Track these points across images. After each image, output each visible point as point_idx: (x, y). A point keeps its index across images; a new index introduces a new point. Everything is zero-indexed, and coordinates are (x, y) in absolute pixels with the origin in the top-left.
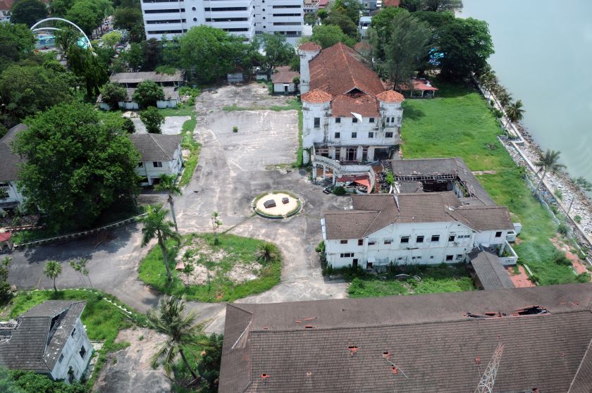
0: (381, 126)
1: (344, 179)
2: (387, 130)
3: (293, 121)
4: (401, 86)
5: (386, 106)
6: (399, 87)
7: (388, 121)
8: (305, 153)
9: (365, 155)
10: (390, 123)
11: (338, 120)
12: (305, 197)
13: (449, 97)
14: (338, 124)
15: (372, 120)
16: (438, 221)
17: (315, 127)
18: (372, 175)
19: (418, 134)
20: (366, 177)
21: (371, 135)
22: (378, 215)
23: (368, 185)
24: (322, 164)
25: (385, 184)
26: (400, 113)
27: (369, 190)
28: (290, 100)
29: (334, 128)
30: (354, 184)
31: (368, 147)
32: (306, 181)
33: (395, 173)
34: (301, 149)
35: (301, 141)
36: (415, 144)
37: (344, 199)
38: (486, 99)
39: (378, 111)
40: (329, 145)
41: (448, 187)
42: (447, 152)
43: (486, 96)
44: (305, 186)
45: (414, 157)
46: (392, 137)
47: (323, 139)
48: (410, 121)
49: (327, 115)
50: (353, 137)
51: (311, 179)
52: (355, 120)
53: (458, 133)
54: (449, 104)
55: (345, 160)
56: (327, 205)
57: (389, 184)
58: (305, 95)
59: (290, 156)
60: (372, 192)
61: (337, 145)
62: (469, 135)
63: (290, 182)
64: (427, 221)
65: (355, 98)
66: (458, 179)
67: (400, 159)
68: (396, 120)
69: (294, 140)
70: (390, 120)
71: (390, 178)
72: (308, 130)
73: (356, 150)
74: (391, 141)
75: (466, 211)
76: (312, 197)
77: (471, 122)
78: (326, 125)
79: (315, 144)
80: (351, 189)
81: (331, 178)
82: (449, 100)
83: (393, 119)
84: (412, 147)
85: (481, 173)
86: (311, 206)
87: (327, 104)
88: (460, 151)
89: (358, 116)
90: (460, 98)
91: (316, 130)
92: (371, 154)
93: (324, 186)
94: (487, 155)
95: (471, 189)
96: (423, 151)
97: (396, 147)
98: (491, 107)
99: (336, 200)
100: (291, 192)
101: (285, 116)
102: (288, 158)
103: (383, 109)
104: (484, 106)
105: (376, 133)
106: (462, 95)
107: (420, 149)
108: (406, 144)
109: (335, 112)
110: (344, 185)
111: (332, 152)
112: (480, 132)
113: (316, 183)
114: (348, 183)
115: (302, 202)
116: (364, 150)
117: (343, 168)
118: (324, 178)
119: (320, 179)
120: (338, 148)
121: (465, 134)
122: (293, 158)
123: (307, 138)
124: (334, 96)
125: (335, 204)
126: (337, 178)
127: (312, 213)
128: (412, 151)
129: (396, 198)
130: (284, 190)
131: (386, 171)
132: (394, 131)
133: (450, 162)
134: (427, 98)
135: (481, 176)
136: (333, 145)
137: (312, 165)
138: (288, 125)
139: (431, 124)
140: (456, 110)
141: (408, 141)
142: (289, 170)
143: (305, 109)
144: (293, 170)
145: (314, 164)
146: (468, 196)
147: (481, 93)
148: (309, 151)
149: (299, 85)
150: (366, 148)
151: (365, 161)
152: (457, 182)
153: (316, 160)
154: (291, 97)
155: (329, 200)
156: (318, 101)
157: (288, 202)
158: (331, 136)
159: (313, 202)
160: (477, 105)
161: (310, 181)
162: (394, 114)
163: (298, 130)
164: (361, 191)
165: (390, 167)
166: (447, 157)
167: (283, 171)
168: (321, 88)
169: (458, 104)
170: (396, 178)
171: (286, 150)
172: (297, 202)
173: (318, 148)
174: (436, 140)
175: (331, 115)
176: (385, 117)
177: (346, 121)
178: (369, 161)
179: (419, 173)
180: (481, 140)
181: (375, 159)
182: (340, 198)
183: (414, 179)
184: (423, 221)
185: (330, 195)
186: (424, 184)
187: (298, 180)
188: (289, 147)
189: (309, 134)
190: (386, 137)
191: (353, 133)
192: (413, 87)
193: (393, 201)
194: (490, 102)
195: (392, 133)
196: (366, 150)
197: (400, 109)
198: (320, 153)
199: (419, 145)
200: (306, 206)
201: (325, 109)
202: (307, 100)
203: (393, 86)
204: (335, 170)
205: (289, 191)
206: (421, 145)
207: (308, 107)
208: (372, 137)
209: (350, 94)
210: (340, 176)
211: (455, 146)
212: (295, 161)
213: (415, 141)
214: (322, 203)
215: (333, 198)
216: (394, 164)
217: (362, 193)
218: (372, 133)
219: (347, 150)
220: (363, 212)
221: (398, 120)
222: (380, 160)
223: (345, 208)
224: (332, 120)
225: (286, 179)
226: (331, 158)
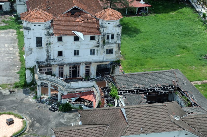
0: (101, 43)
1: (70, 95)
2: (107, 47)
3: (12, 41)
4: (116, 4)
5: (106, 24)
6: (115, 5)
7: (108, 38)
8: (28, 73)
9: (88, 72)
10: (110, 40)
11: (60, 39)
12: (31, 116)
13: (162, 13)
14: (60, 42)
15: (92, 38)
16: (166, 131)
17: (37, 46)
18: (97, 90)
19: (136, 50)
20: (91, 93)
21: (92, 52)
22: (107, 129)
23: (94, 100)
24: (47, 82)
25: (109, 99)
26: (119, 30)
27: (95, 105)
28: (7, 20)
29: (56, 46)
30: (80, 100)
31: (90, 63)
32: (31, 100)
33: (119, 87)
34: (24, 68)
35: (22, 61)
36: (135, 59)
37: (71, 115)
38: (198, 12)
39: (98, 29)
40: (52, 63)
41: (170, 98)
42: (165, 65)
43: (197, 10)
44: (30, 105)
45: (135, 71)
46: (112, 53)
47: (46, 57)
48: (127, 38)
49: (49, 34)
50: (75, 54)
51: (36, 98)
52: (77, 39)
53: (174, 47)
54: (162, 19)
55: (68, 78)
56: (54, 122)
57: (114, 98)
58: (23, 14)
59: (11, 76)
60: (99, 106)
61: (60, 63)
62: (184, 48)
63: (13, 102)
64: (155, 132)
65: (75, 17)
66: (179, 89)
67: (122, 74)
68: (115, 37)
69: (15, 60)
70: (110, 37)
71: (114, 92)
72: (31, 49)
73: (79, 67)
74: (112, 57)
75: (191, 120)
76: (38, 115)
77: (185, 35)
78: (49, 44)
79: (38, 63)
80: (77, 105)
81: (57, 96)
82: (162, 16)
83: (113, 36)
84: (131, 61)
85: (199, 83)
86: (38, 125)
87: (48, 24)
88: (177, 63)
89: (80, 35)
90: (173, 13)
91: (38, 49)
92: (93, 70)
93: (49, 104)
94: (203, 66)
95: (193, 98)
96: (142, 65)
97: (117, 63)
98: (203, 19)
99: (63, 117)
100: (16, 112)
101: (3, 35)
102: (10, 78)
103: (103, 27)
104: (196, 19)
105: (97, 50)
106: (174, 10)
107: (139, 63)
108: (125, 59)
109: (56, 31)
110: (70, 102)
111: (56, 70)
112: (195, 45)
113: (41, 102)
114: (74, 99)
115: (28, 122)
116: (86, 67)
117: (68, 85)
118: (49, 96)
119: (45, 97)
120: (61, 66)
121: (180, 47)
122: (15, 78)
123: (29, 57)
124: (55, 15)
125: (62, 121)
126: (62, 95)
127: (39, 132)
128: (131, 66)
129: (123, 111)
130: (8, 112)
131: (109, 85)
132: (114, 47)
133: (169, 74)
134: (141, 15)
135: (200, 86)
136: (56, 63)
137: (36, 84)
138: (6, 45)
139: (148, 39)
140: (170, 25)
141: (127, 56)
142: (12, 90)
143: (26, 28)
144: (16, 90)
145: (39, 83)
146: (191, 105)
147: (192, 7)
148: (32, 70)
149: (15, 5)
150: (88, 64)
151: (88, 77)
152: (178, 92)
153: (40, 79)
154: (7, 16)
155: (55, 117)
156: (39, 21)
157: (13, 123)
158: (54, 54)
159: (39, 121)
160: (189, 19)
161: (34, 100)
162: (113, 32)
163: (18, 50)
164: (86, 106)
165: (113, 81)
166: (165, 70)
167: (6, 92)
168: (40, 8)
169: (172, 19)
170: (120, 92)
171: (7, 70)
172: (23, 122)
173: (42, 67)
174: (153, 54)
175: (52, 34)
176: (105, 35)
177: (68, 40)
178: (92, 77)
179: (141, 86)
180: (196, 51)
181: (98, 75)
182: (67, 115)
183: (137, 91)
184: (152, 132)
185: (57, 112)
186: (147, 96)
187: (22, 100)
188: (9, 67)
189: (31, 53)
190: (107, 53)
191: (75, 51)
192: (128, 5)
193: (120, 114)
194: (202, 15)
195: (112, 50)
196: (88, 67)
197: (119, 26)
198: (43, 71)
199: (137, 60)
200: (32, 125)
201: (47, 29)
202: (27, 20)
203: (109, 5)
204: (60, 87)
205: (13, 112)
206: (140, 59)
207: (29, 26)
208: (94, 54)
209: (70, 14)
210: (65, 93)
211: (172, 58)
212: (17, 80)
213: (133, 56)
214: (49, 121)
215: (59, 115)
216: (117, 79)
217: (88, 108)
218: (94, 50)
219: (70, 68)
220: (92, 126)
221: (118, 37)
222: (102, 76)
223: (73, 124)
224: (54, 39)
225: (8, 99)
226: (54, 75)
